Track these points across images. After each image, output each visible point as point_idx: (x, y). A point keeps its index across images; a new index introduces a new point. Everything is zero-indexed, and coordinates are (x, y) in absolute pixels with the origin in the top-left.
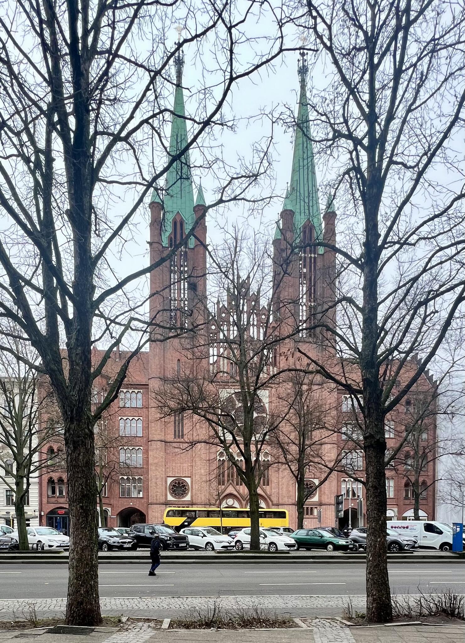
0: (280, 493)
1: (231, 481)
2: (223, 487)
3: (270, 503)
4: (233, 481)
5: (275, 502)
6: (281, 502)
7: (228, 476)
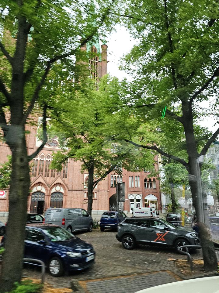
0: (74, 182)
1: (41, 174)
2: (35, 177)
3: (67, 189)
4: (42, 174)
5: (70, 189)
6: (74, 189)
7: (40, 171)
